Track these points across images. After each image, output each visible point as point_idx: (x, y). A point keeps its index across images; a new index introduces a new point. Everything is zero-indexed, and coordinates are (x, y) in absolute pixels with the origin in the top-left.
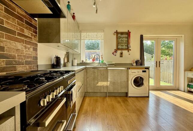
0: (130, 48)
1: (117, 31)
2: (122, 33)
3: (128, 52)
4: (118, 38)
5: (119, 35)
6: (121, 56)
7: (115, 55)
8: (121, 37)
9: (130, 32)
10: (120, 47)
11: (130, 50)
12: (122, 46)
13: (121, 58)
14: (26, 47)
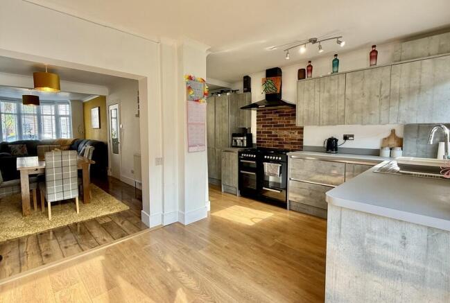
14: (291, 133)
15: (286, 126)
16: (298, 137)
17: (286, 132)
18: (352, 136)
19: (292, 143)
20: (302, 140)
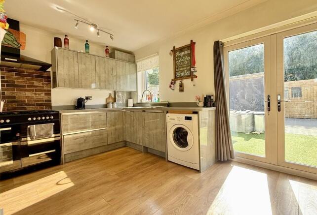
0: (195, 74)
1: (174, 47)
2: (182, 49)
3: (192, 80)
4: (177, 59)
5: (178, 54)
6: (181, 90)
7: (173, 89)
8: (180, 56)
9: (194, 43)
10: (179, 74)
11: (196, 77)
12: (182, 71)
13: (182, 93)
14: (35, 94)
15: (28, 86)
16: (46, 98)
17: (28, 94)
18: (91, 97)
19: (37, 105)
20: (50, 101)
